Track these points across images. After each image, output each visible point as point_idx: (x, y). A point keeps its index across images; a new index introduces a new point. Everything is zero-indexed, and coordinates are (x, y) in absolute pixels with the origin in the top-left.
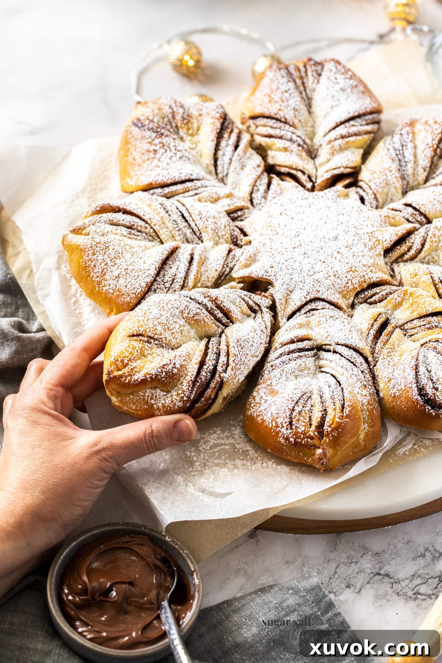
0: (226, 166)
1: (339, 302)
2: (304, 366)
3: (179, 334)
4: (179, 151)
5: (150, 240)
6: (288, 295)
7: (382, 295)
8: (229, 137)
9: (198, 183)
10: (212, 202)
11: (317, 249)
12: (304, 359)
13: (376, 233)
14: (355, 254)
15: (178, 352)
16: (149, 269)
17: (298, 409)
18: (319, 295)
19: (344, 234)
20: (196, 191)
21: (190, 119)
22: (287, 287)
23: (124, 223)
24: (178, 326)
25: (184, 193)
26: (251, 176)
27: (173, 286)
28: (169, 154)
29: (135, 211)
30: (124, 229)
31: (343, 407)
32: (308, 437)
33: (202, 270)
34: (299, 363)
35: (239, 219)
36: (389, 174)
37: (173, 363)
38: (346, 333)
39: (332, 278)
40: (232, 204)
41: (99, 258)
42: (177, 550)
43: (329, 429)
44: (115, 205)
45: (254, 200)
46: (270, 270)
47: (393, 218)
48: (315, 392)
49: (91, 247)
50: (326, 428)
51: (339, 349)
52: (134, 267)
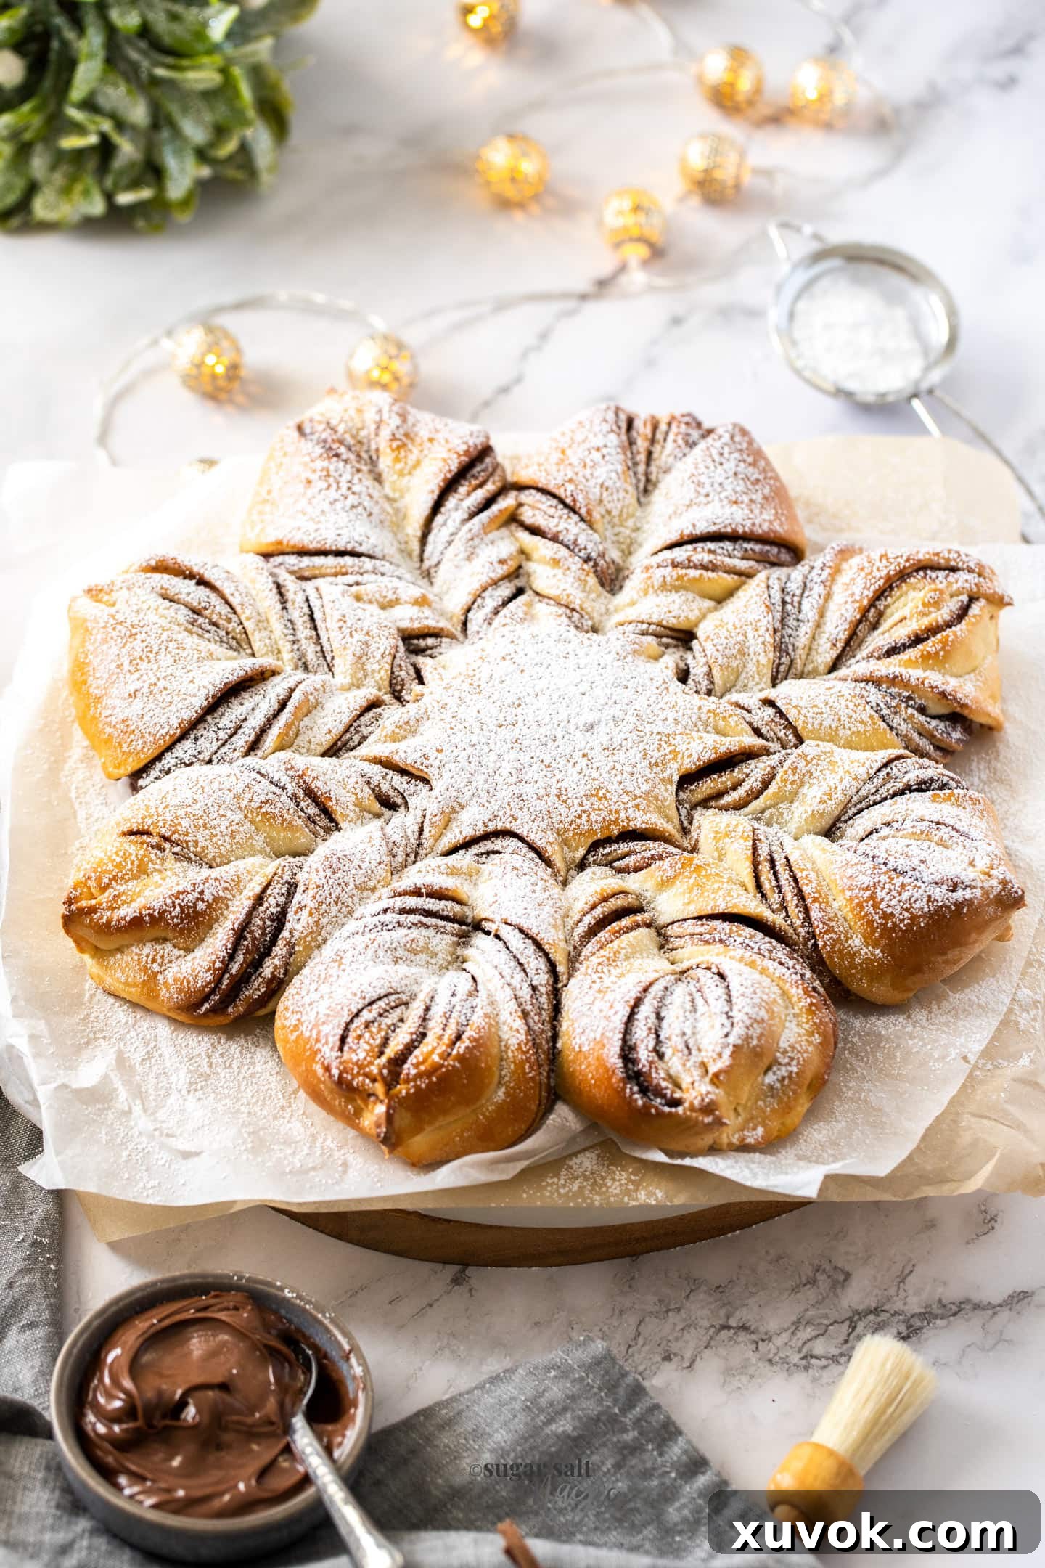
0: (440, 547)
1: (549, 849)
2: (421, 944)
3: (227, 838)
4: (354, 493)
5: (231, 648)
6: (454, 811)
7: (643, 858)
8: (469, 494)
9: (367, 564)
10: (383, 607)
11: (544, 740)
12: (431, 932)
13: (678, 737)
14: (618, 766)
15: (216, 873)
16: (194, 696)
17: (366, 1015)
18: (514, 827)
19: (611, 723)
20: (359, 578)
21: (408, 442)
22: (455, 794)
23: (188, 599)
24: (227, 823)
25: (336, 575)
26: (479, 577)
27: (233, 739)
28: (333, 494)
29: (218, 584)
30: (184, 611)
31: (459, 1037)
32: (366, 1075)
33: (302, 724)
34: (411, 937)
35: (429, 652)
36: (750, 635)
37: (198, 890)
38: (530, 907)
39: (552, 799)
40: (418, 618)
41: (111, 651)
42: (311, 1315)
43: (413, 1072)
44: (186, 563)
45: (469, 625)
46: (432, 755)
47: (724, 718)
48: (421, 996)
49: (105, 627)
50: (409, 1068)
51: (506, 932)
52: (168, 685)
